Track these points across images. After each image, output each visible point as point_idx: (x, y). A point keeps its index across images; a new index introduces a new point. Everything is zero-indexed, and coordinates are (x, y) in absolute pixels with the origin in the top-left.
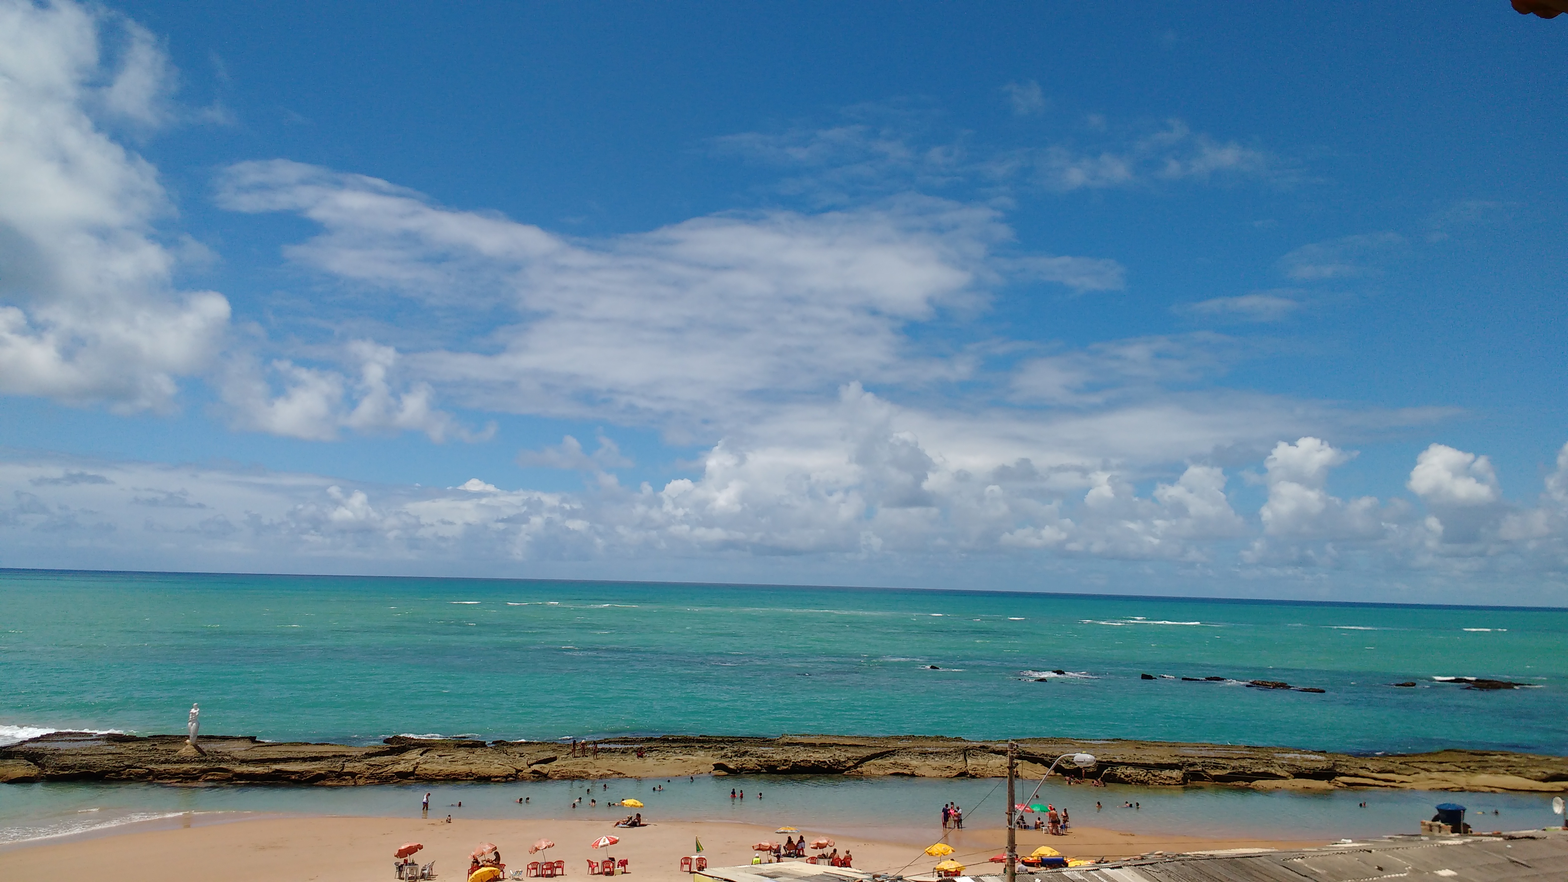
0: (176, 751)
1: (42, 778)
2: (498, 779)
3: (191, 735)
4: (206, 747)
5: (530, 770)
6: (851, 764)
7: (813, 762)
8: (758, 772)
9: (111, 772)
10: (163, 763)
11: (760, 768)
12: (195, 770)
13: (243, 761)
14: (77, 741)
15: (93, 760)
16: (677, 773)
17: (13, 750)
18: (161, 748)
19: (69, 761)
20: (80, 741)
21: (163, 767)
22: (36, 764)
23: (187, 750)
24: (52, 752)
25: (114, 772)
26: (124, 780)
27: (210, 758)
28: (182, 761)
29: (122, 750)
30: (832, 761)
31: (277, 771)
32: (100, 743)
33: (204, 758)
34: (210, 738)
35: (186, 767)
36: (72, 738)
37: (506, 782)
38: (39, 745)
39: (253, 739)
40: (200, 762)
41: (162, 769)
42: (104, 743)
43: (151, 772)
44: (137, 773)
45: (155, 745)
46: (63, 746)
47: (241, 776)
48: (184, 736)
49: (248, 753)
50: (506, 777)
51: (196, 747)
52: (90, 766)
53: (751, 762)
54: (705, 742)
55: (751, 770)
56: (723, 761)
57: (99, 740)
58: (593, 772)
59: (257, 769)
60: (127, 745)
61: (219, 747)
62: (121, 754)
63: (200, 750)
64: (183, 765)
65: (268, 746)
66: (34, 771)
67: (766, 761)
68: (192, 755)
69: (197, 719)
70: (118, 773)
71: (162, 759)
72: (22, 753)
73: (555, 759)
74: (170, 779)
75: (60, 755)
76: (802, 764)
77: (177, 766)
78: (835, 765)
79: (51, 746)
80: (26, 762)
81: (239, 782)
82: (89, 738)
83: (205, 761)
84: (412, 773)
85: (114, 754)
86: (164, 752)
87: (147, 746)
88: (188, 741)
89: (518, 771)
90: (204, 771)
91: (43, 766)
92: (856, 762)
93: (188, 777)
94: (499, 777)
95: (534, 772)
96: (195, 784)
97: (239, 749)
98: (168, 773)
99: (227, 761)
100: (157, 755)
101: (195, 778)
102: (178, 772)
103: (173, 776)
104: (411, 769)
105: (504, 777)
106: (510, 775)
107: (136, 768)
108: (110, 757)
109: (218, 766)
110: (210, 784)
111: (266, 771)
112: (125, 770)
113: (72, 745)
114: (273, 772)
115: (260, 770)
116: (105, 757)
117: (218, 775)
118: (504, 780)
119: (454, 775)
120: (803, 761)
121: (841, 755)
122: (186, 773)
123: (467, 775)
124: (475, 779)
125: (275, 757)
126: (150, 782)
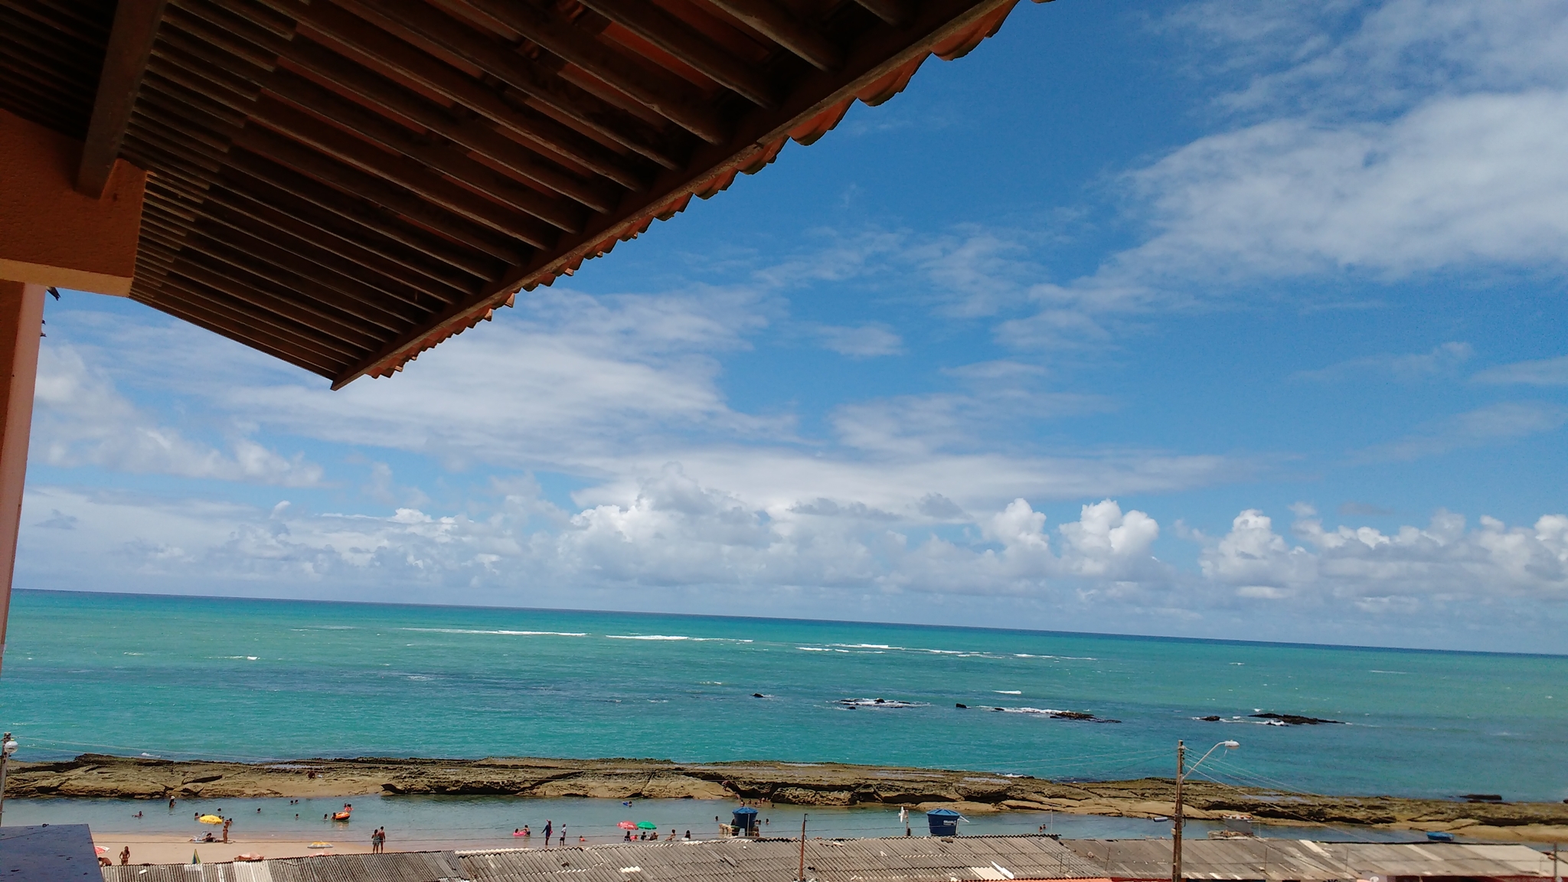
2: (140, 797)
5: (181, 788)
6: (527, 785)
7: (485, 783)
8: (427, 793)
11: (429, 789)
16: (338, 793)
30: (506, 782)
37: (151, 799)
50: (152, 795)
53: (421, 783)
54: (371, 763)
55: (419, 790)
56: (393, 782)
58: (249, 791)
67: (437, 782)
73: (219, 777)
76: (474, 785)
78: (508, 786)
84: (55, 789)
89: (167, 788)
92: (533, 783)
94: (144, 794)
95: (185, 790)
104: (55, 785)
105: (149, 795)
106: (157, 793)
118: (149, 797)
119: (98, 791)
120: (475, 782)
121: (520, 776)
123: (112, 792)
124: (119, 796)
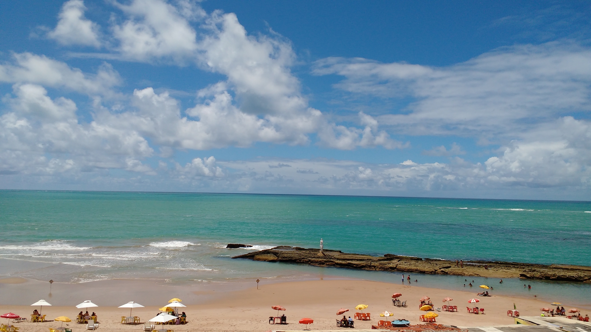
0: (317, 254)
1: (278, 260)
2: (428, 273)
3: (321, 249)
4: (326, 253)
5: (440, 270)
6: (586, 278)
7: (567, 276)
8: (541, 279)
9: (298, 260)
10: (313, 258)
11: (542, 277)
12: (323, 261)
13: (338, 259)
14: (287, 249)
15: (292, 255)
17: (269, 251)
18: (312, 253)
19: (286, 255)
20: (288, 249)
21: (313, 259)
22: (276, 256)
23: (320, 254)
24: (280, 252)
25: (299, 260)
26: (302, 263)
27: (327, 257)
28: (319, 257)
29: (301, 253)
30: (577, 276)
31: (349, 263)
32: (294, 250)
33: (325, 257)
34: (327, 250)
35: (320, 260)
36: (286, 248)
37: (431, 274)
38: (277, 250)
39: (340, 252)
40: (324, 258)
41: (313, 260)
42: (295, 250)
43: (310, 260)
44: (306, 261)
45: (310, 252)
46: (284, 250)
47: (337, 264)
48: (319, 249)
49: (339, 256)
50: (431, 272)
51: (323, 253)
52: (292, 257)
53: (538, 275)
54: (515, 265)
55: (538, 278)
56: (524, 273)
57: (294, 249)
58: (466, 273)
59: (342, 262)
60: (302, 251)
61: (330, 254)
62: (300, 254)
63: (324, 254)
64: (319, 259)
65: (345, 254)
66: (276, 258)
67: (545, 274)
68: (322, 256)
69: (322, 244)
70: (300, 260)
71: (313, 256)
72: (272, 252)
73: (450, 267)
74: (315, 263)
75: (283, 253)
76: (562, 277)
77: (317, 259)
78: (578, 278)
79: (280, 250)
80: (273, 255)
81: (337, 266)
82: (291, 248)
83: (326, 258)
84: (395, 268)
85: (298, 254)
86: (313, 254)
87: (308, 252)
88: (320, 251)
89: (436, 270)
90: (326, 261)
91: (278, 257)
92: (589, 277)
93: (321, 263)
94: (428, 272)
95: (442, 271)
96: (323, 266)
97: (336, 255)
98: (315, 261)
99: (332, 259)
100: (311, 255)
101: (323, 264)
102: (318, 261)
103: (317, 262)
104: (395, 266)
105: (430, 272)
106: (433, 272)
107: (305, 259)
108: (297, 255)
109: (330, 260)
110: (328, 266)
111: (345, 263)
112: (302, 259)
113: (286, 250)
114: (348, 263)
115: (343, 262)
116: (296, 255)
117: (330, 263)
118: (430, 273)
119: (411, 270)
120: (562, 275)
121: (582, 274)
122: (320, 261)
123: (416, 270)
124: (419, 272)
125: (348, 258)
126: (309, 264)
